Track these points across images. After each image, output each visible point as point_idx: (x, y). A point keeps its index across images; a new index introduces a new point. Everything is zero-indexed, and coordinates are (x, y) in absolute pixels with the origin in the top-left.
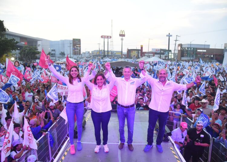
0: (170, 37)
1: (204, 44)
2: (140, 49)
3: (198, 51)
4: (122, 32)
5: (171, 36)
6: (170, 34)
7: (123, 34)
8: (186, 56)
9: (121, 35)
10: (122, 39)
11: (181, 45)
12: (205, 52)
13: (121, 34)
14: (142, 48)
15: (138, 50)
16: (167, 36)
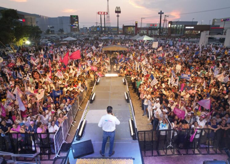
0: (162, 15)
1: (192, 21)
2: (135, 25)
3: (186, 28)
4: (118, 9)
5: (163, 13)
6: (162, 12)
7: (119, 10)
8: (175, 33)
9: (116, 12)
10: (118, 16)
11: (171, 22)
12: (193, 28)
13: (117, 10)
15: (133, 26)
16: (159, 13)
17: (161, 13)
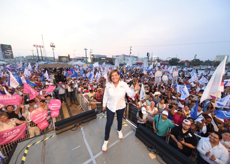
1: (104, 55)
2: (68, 56)
3: (102, 58)
4: (52, 44)
5: (87, 50)
7: (53, 45)
9: (51, 46)
10: (53, 49)
11: (93, 55)
12: (105, 59)
13: (52, 45)
14: (69, 56)
15: (67, 57)
16: (85, 49)
17: (86, 49)
